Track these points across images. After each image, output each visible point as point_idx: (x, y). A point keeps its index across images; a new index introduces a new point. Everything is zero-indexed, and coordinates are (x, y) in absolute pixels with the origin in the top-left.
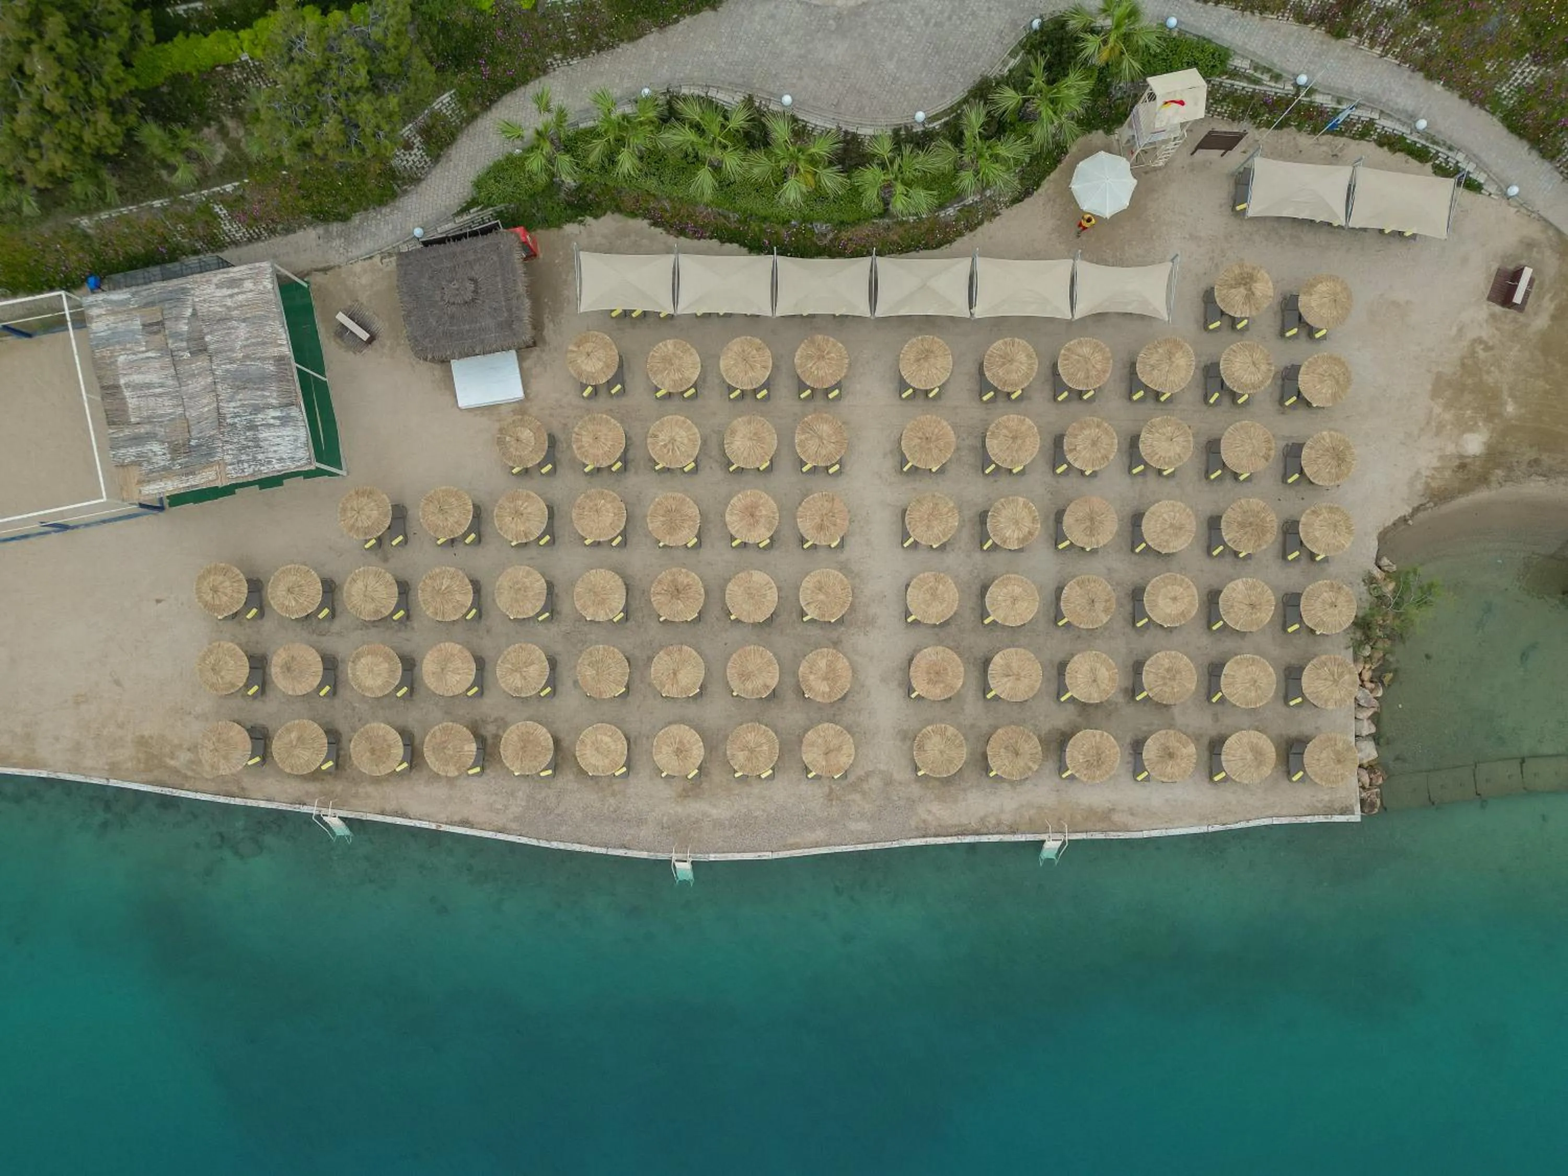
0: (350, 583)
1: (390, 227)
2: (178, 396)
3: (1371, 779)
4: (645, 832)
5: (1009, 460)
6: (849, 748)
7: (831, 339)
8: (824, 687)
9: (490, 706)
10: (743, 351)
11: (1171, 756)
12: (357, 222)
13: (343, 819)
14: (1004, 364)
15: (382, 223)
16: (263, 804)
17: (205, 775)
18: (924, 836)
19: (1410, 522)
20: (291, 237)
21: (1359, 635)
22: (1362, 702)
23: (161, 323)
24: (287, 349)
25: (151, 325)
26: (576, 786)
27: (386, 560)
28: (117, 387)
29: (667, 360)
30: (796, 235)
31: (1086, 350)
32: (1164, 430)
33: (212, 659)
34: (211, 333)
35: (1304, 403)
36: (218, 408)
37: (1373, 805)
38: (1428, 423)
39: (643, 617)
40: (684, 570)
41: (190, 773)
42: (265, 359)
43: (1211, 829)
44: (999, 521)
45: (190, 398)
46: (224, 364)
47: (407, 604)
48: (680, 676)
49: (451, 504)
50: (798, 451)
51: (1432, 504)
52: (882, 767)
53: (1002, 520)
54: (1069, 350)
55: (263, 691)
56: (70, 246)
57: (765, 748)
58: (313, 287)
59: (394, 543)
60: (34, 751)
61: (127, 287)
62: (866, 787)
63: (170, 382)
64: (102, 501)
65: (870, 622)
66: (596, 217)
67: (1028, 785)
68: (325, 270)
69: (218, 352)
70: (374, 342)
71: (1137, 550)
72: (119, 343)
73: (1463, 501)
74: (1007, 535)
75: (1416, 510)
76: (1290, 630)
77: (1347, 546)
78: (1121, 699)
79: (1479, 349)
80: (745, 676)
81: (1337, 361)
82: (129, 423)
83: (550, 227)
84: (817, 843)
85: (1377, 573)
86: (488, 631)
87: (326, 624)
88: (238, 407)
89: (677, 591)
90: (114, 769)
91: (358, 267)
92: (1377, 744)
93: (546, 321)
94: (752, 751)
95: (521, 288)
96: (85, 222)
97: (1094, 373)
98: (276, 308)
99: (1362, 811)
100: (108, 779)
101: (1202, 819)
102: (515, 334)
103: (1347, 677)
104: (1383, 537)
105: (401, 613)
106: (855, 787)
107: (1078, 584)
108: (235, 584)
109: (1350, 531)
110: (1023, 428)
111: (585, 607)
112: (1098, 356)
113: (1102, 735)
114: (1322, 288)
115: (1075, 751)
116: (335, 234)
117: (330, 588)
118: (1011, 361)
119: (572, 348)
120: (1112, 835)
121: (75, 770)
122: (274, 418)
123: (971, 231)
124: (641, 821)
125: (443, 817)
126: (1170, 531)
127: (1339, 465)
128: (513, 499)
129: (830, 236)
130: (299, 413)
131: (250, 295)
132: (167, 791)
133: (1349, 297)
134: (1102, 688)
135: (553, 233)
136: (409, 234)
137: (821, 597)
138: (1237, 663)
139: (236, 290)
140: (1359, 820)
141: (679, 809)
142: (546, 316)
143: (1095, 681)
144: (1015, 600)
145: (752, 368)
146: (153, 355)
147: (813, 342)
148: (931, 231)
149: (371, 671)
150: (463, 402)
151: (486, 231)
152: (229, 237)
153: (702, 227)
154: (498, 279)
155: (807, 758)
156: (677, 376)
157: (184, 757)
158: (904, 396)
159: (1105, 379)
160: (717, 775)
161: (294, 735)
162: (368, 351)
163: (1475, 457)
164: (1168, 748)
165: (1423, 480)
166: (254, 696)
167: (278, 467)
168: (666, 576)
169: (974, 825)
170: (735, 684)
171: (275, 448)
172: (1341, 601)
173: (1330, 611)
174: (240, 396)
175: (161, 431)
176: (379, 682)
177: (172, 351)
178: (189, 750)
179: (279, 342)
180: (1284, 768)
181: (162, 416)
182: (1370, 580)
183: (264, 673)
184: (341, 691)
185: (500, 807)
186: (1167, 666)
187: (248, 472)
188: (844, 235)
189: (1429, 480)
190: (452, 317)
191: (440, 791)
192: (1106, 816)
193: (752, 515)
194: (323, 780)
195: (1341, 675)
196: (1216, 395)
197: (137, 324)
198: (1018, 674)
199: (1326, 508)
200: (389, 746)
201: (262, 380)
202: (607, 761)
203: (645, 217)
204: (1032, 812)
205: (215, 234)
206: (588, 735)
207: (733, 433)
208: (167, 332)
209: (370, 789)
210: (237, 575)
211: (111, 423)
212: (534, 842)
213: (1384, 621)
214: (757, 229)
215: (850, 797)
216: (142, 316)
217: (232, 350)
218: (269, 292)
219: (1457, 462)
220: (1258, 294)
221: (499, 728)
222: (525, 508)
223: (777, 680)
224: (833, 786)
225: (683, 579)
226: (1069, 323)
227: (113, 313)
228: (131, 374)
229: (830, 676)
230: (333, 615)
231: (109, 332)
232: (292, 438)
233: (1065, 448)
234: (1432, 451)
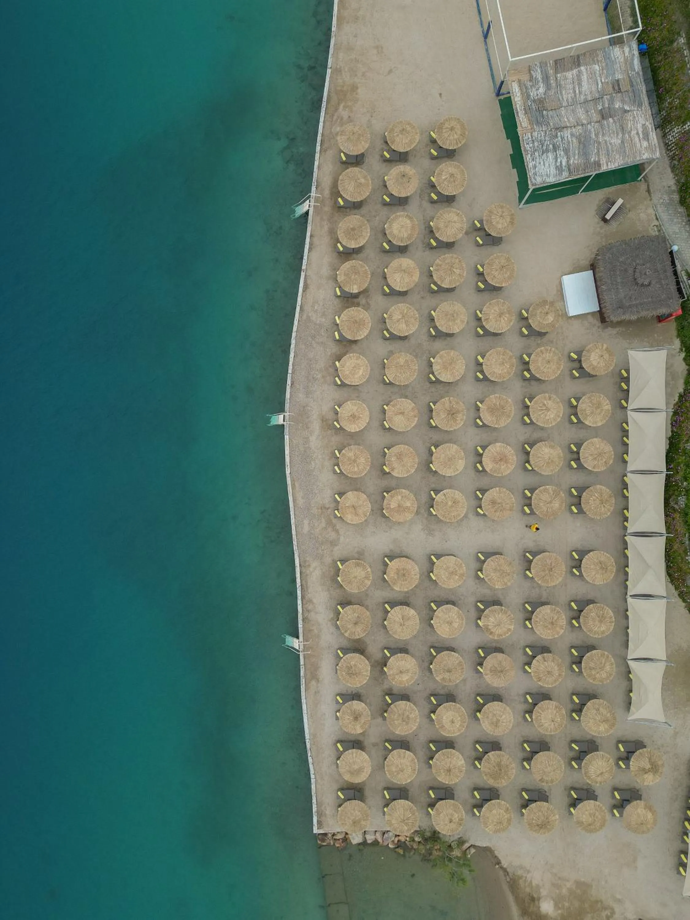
0: (456, 212)
1: (677, 231)
2: (574, 102)
3: (339, 840)
4: (301, 396)
5: (538, 620)
6: (356, 520)
7: (612, 508)
8: (393, 505)
9: (378, 300)
10: (605, 453)
11: (356, 718)
12: (679, 210)
13: (307, 213)
14: (599, 617)
15: (679, 225)
16: (316, 163)
17: (334, 128)
18: (300, 565)
19: (497, 866)
20: (669, 170)
21: (428, 834)
22: (386, 835)
23: (620, 91)
24: (605, 168)
25: (619, 85)
26: (329, 353)
27: (467, 233)
28: (579, 65)
29: (599, 406)
30: (677, 485)
31: (608, 668)
32: (558, 716)
33: (409, 128)
34: (614, 121)
35: (574, 804)
36: (566, 127)
37: (323, 840)
38: (559, 878)
39: (432, 392)
40: (465, 417)
41: (335, 118)
42: (599, 155)
43: (307, 741)
44: (499, 614)
45: (573, 110)
46: (595, 131)
47: (440, 247)
48: (400, 417)
49: (506, 273)
50: (541, 488)
51: (508, 880)
52: (342, 539)
53: (500, 616)
54: (608, 657)
55: (386, 161)
56: (665, 32)
57: (356, 469)
58: (638, 183)
59: (478, 238)
60: (348, 23)
61: (642, 68)
62: (330, 529)
63: (582, 97)
64: (510, 58)
65: (430, 532)
66: (685, 359)
67: (332, 629)
68: (648, 191)
69: (602, 126)
70: (603, 222)
71: (478, 698)
72: (607, 65)
73: (511, 899)
74: (490, 619)
75: (505, 870)
76: (431, 792)
77: (487, 829)
78: (386, 686)
79: (608, 912)
80: (400, 457)
81: (602, 826)
82: (556, 72)
83: (678, 331)
84: (296, 500)
85: (467, 845)
86: (422, 298)
87: (427, 198)
88: (568, 139)
89: (452, 414)
90: (337, 71)
91: (651, 211)
92: (359, 844)
93: (617, 329)
94: (355, 461)
95: (643, 314)
96: (682, 40)
97: (593, 672)
98: (630, 161)
99: (319, 834)
100: (331, 68)
101: (314, 736)
102: (614, 310)
103: (406, 828)
104: (488, 850)
105: (434, 244)
106: (329, 523)
107: (460, 662)
108: (455, 142)
109: (496, 831)
110: (558, 629)
111: (441, 357)
112: (604, 675)
113: (367, 676)
114: (650, 815)
115: (355, 659)
116: (672, 196)
117: (449, 200)
118: (601, 621)
119: (605, 346)
120: (303, 681)
121: (336, 49)
122: (561, 162)
123: (679, 595)
124: (308, 393)
125: (309, 273)
126: (495, 720)
127: (538, 825)
128: (509, 312)
129: (676, 507)
130: (565, 177)
131: (638, 145)
132: (324, 104)
133: (643, 832)
134: (396, 676)
135: (675, 333)
136: (672, 242)
137: (450, 503)
138: (413, 760)
139: (641, 136)
140: (315, 832)
141: (315, 417)
142: (621, 329)
143: (401, 672)
144: (450, 623)
145: (595, 459)
146: (599, 86)
147: (610, 497)
148: (680, 570)
149: (402, 226)
150: (565, 278)
151: (680, 290)
152: (669, 131)
153: (680, 426)
154: (650, 299)
155: (350, 495)
156: (588, 412)
157: (345, 114)
158: (574, 553)
159: (589, 679)
160: (336, 440)
161: (363, 181)
162: (597, 219)
163: (539, 907)
164: (360, 716)
165: (524, 875)
166: (383, 156)
167: (531, 165)
168: (461, 406)
169: (309, 596)
170: (394, 450)
171: (542, 163)
172: (453, 826)
173: (447, 819)
174: (574, 140)
175: (552, 92)
176: (395, 232)
177: (602, 98)
178: (349, 117)
179: (609, 163)
180: (345, 787)
181: (561, 93)
182: (461, 842)
183: (397, 161)
184: (385, 208)
185: (316, 307)
186: (411, 716)
187: (526, 146)
188: (677, 515)
189: (524, 879)
190: (626, 270)
191: (325, 271)
192: (314, 676)
193: (501, 460)
194: (331, 199)
195: (407, 824)
196: (577, 748)
197: (619, 76)
198: (404, 625)
199: (510, 817)
200: (356, 239)
201: (585, 154)
202: (347, 373)
203: (685, 390)
204: (316, 631)
205: (672, 123)
206: (363, 361)
207: (552, 447)
208: (614, 95)
209: (326, 228)
210: (461, 143)
211: (556, 62)
212: (295, 329)
213: (436, 850)
214: (680, 460)
215: (323, 520)
216: (624, 79)
217: (603, 135)
218: (640, 157)
219: (535, 896)
220: (646, 776)
221: (364, 306)
222: (504, 319)
223: (397, 475)
224: (329, 510)
225: (460, 416)
226: (625, 659)
227: (626, 60)
228: (587, 73)
229: (400, 508)
230: (433, 202)
231: (613, 59)
232: (548, 173)
233: (545, 654)
234: (542, 880)
